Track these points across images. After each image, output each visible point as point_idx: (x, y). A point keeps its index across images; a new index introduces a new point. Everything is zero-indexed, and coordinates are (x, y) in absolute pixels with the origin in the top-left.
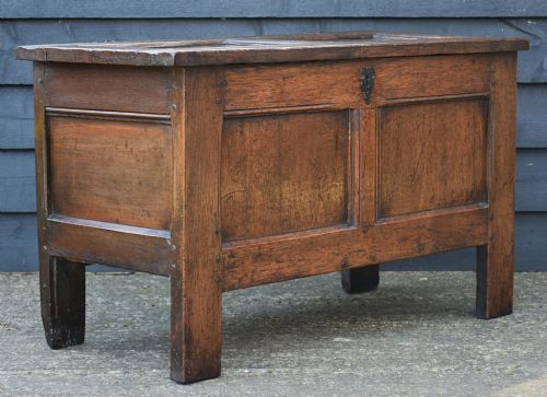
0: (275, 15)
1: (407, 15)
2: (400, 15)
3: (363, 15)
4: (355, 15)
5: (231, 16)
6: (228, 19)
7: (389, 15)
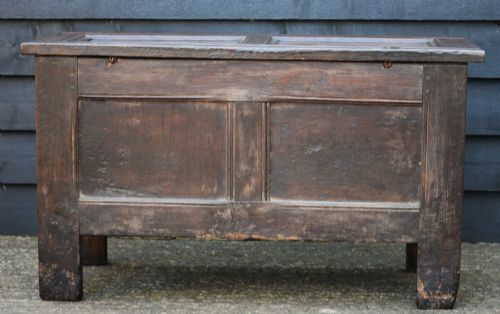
0: (297, 17)
1: (412, 18)
2: (407, 18)
3: (373, 18)
4: (366, 18)
5: (258, 18)
6: (256, 21)
7: (396, 18)
